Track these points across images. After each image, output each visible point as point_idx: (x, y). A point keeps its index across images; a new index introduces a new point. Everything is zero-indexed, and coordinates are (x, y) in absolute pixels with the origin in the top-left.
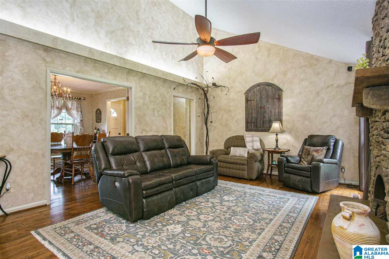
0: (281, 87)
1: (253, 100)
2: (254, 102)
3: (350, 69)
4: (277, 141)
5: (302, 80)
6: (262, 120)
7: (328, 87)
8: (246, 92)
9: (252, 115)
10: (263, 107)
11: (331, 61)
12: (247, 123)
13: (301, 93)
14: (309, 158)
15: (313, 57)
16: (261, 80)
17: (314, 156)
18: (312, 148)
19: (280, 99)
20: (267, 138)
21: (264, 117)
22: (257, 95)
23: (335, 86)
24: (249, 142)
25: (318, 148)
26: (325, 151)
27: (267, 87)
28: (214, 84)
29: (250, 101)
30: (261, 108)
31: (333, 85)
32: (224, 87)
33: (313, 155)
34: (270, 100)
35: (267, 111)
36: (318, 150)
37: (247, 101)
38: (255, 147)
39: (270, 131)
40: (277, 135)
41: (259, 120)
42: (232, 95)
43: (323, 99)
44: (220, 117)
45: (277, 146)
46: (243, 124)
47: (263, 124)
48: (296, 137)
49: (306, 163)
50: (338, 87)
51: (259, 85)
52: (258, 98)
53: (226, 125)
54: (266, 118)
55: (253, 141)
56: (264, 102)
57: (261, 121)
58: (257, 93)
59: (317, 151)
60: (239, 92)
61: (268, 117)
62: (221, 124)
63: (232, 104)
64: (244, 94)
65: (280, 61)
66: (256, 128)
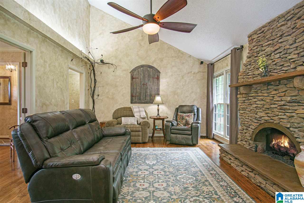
0: (159, 69)
1: (137, 78)
2: (138, 80)
3: (202, 63)
4: (158, 110)
5: (173, 66)
6: (144, 94)
7: (189, 73)
8: (131, 71)
9: (136, 90)
10: (145, 84)
11: (190, 56)
12: (132, 96)
13: (172, 75)
14: (184, 121)
15: (180, 52)
16: (143, 63)
17: (187, 120)
18: (184, 114)
19: (158, 78)
20: (148, 108)
21: (146, 92)
22: (141, 74)
23: (193, 72)
24: (137, 112)
25: (188, 114)
26: (193, 116)
27: (149, 69)
28: (102, 61)
29: (135, 78)
30: (144, 85)
31: (191, 72)
32: (112, 64)
33: (186, 119)
34: (151, 79)
35: (149, 88)
36: (188, 115)
37: (132, 78)
38: (142, 116)
39: (153, 103)
40: (158, 106)
41: (142, 94)
42: (118, 72)
43: (186, 81)
44: (107, 90)
45: (158, 114)
46: (129, 98)
47: (145, 98)
48: (169, 107)
49: (182, 125)
50: (194, 73)
51: (142, 66)
52: (142, 76)
53: (113, 98)
54: (148, 93)
55: (140, 111)
56: (146, 79)
57: (144, 95)
58: (141, 73)
59: (188, 116)
60: (125, 70)
61: (150, 92)
62: (108, 97)
63: (118, 80)
64: (130, 73)
65: (158, 50)
66: (139, 101)
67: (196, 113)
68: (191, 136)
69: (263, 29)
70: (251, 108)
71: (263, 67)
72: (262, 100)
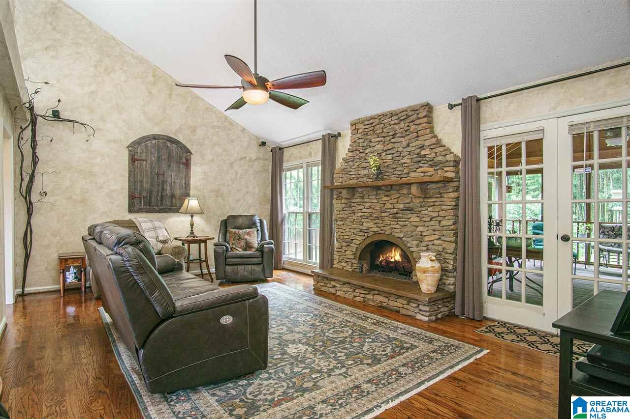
0: (188, 146)
1: (144, 160)
2: (146, 164)
3: (263, 144)
4: (192, 225)
5: (215, 144)
6: (160, 194)
7: (241, 159)
8: (130, 144)
9: (142, 186)
10: (162, 173)
11: (243, 130)
12: (132, 197)
13: (213, 160)
14: (243, 243)
15: (227, 119)
16: (156, 131)
17: (248, 240)
18: (241, 231)
19: (187, 164)
21: (163, 189)
22: (152, 153)
23: (248, 158)
24: (149, 230)
25: (248, 230)
26: (255, 232)
27: (169, 144)
28: (56, 114)
29: (138, 160)
30: (158, 174)
31: (246, 157)
32: (82, 124)
33: (246, 240)
34: (174, 165)
35: (169, 180)
36: (249, 232)
37: (133, 159)
38: (161, 238)
39: (180, 211)
40: (192, 217)
41: (155, 193)
42: (98, 143)
43: (237, 173)
44: (67, 183)
45: (192, 233)
46: (124, 200)
47: (161, 201)
49: (240, 250)
50: (250, 160)
51: (155, 137)
52: (154, 157)
53: (84, 201)
54: (166, 191)
55: (155, 229)
56: (164, 165)
57: (158, 195)
58: (152, 150)
59: (248, 234)
60: (114, 141)
61: (171, 190)
62: (70, 198)
63: (98, 160)
64: (128, 147)
65: (187, 110)
66: (148, 207)
67: (259, 228)
68: (262, 265)
69: (371, 121)
70: (354, 218)
71: (375, 169)
72: (370, 207)
